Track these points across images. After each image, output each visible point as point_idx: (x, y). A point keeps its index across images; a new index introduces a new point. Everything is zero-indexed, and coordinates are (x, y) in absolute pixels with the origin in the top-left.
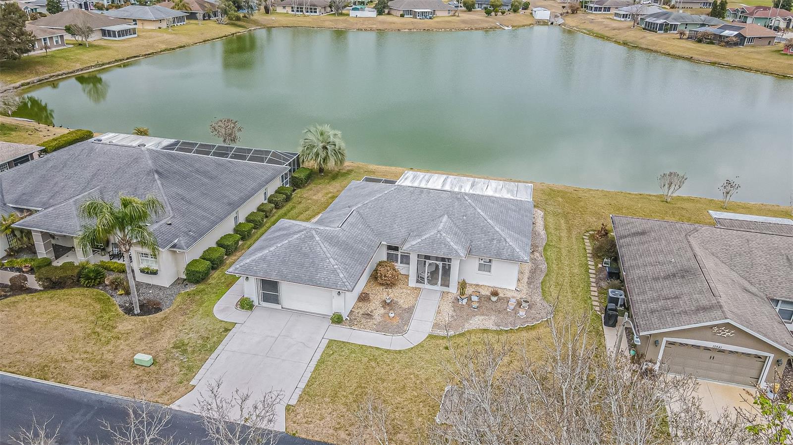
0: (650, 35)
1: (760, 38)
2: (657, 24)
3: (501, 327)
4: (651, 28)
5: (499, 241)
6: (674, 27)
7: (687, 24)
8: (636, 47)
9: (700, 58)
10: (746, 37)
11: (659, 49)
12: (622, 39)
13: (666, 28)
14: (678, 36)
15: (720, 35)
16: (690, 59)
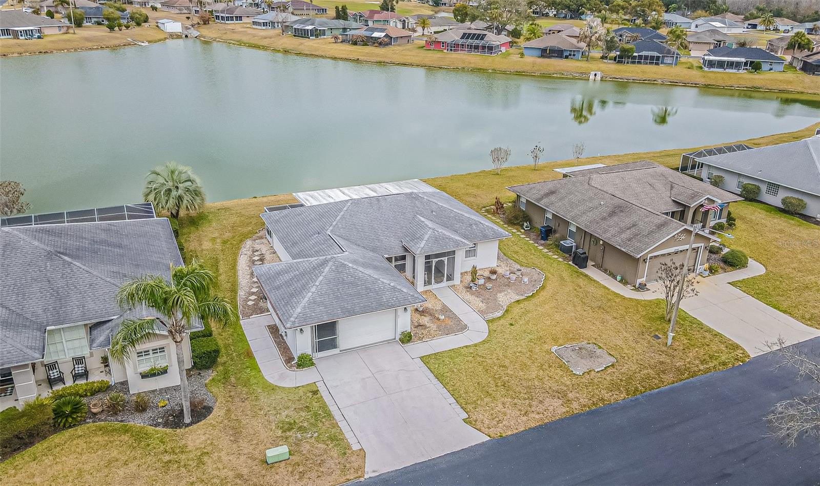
0: (305, 41)
1: (401, 37)
2: (308, 30)
3: (526, 295)
4: (301, 34)
5: (476, 224)
6: (323, 33)
7: (331, 29)
8: (299, 54)
9: (365, 58)
10: (392, 38)
11: (323, 54)
12: (280, 47)
13: (317, 33)
14: (333, 40)
15: (372, 37)
16: (357, 61)
